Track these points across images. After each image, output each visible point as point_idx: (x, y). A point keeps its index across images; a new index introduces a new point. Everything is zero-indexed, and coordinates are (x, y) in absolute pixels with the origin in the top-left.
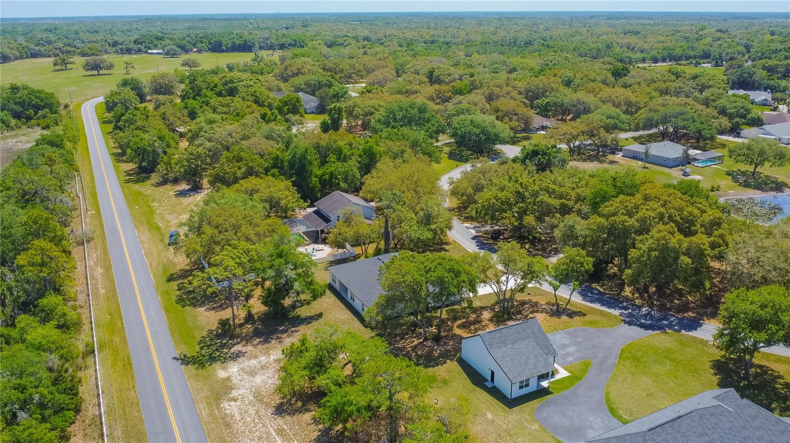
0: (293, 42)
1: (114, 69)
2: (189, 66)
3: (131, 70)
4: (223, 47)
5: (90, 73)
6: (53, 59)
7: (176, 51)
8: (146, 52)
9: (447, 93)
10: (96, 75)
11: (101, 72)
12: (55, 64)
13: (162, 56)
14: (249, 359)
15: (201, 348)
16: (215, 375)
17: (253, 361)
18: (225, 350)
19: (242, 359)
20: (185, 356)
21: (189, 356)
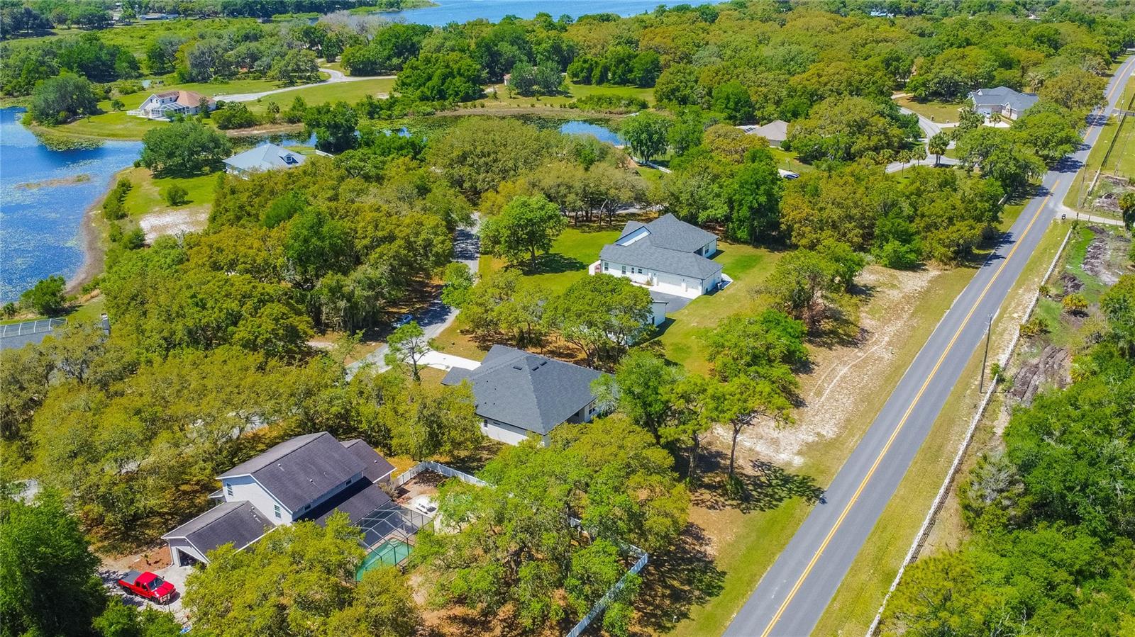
14: (758, 453)
15: (781, 500)
16: (806, 464)
17: (758, 449)
18: (763, 479)
19: (765, 460)
20: (809, 500)
21: (805, 498)
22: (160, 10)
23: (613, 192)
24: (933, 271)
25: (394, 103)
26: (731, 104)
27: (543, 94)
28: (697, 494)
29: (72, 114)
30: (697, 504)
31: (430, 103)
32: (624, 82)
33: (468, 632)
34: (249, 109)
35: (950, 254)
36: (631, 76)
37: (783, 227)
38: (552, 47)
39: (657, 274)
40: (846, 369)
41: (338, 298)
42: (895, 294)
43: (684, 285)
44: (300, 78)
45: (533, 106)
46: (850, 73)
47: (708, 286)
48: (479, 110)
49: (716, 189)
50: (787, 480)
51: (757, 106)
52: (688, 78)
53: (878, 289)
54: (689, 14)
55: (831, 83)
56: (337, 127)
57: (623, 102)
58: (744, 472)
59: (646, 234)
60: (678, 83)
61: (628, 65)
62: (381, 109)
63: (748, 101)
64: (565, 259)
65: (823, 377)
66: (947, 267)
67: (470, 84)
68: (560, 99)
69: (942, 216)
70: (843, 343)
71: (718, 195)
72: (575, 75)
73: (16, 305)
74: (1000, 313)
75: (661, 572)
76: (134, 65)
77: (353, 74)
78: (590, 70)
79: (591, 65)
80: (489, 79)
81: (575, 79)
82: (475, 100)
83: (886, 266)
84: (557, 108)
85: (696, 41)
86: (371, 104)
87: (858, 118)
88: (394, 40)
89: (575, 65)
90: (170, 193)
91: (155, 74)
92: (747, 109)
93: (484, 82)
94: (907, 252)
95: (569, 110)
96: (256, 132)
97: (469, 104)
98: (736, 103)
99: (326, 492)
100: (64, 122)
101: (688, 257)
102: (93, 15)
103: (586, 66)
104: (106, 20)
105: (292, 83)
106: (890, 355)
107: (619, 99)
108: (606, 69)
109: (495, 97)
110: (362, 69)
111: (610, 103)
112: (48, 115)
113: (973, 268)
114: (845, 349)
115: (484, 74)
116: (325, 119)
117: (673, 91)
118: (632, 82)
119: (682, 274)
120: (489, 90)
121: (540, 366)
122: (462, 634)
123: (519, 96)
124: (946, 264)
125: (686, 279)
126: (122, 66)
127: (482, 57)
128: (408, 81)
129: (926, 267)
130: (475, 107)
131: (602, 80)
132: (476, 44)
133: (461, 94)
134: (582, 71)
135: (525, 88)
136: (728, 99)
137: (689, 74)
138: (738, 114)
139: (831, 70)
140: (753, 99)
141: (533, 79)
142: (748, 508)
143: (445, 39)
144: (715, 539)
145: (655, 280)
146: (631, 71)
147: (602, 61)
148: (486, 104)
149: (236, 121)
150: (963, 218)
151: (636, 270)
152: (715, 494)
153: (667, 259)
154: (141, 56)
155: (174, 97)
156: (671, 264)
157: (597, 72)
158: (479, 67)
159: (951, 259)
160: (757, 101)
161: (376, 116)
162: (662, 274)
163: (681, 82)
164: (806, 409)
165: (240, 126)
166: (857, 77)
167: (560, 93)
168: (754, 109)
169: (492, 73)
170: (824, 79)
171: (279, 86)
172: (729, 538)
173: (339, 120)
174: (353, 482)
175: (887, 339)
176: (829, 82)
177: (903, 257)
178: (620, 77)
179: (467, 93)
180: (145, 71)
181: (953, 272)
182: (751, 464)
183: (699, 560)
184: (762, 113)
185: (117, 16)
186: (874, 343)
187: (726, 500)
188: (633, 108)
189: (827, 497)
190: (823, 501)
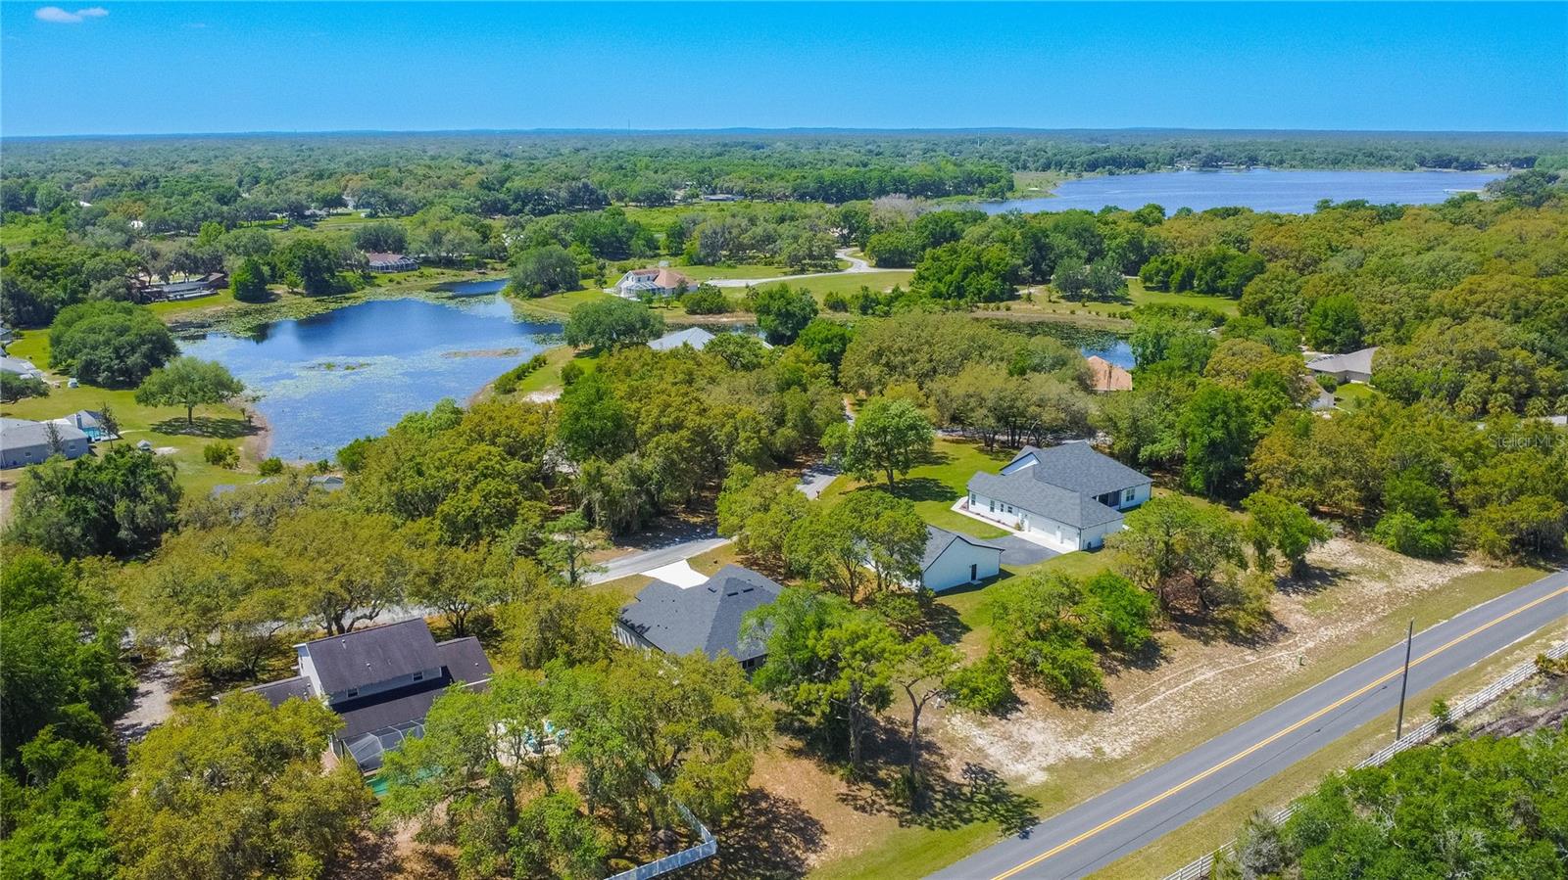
14: (986, 756)
15: (971, 820)
16: (1045, 784)
17: (991, 751)
18: (966, 790)
19: (988, 766)
20: (1008, 829)
21: (1004, 826)
22: (729, 191)
23: (1032, 409)
24: (1472, 566)
25: (897, 298)
26: (1329, 323)
27: (1095, 300)
28: (854, 788)
29: (552, 287)
30: (844, 800)
31: (941, 301)
32: (1211, 291)
33: (431, 875)
34: (724, 294)
35: (1504, 543)
36: (1221, 284)
37: (1249, 476)
38: (1129, 242)
39: (1029, 515)
40: (1213, 673)
41: (595, 489)
42: (1375, 588)
43: (1059, 534)
44: (815, 266)
45: (1073, 312)
46: (1520, 291)
47: (1093, 540)
48: (1002, 314)
49: (1171, 417)
50: (1000, 797)
51: (1367, 329)
52: (1287, 287)
53: (1352, 578)
54: (1362, 212)
55: (1489, 303)
56: (789, 315)
57: (1192, 314)
58: (947, 776)
59: (1035, 462)
60: (1271, 294)
61: (1220, 268)
62: (879, 303)
63: (1353, 321)
64: (939, 487)
65: (1166, 678)
66: (1496, 563)
67: (999, 281)
68: (1116, 307)
69: (1500, 486)
70: (1234, 638)
71: (1171, 426)
72: (1147, 279)
73: (330, 463)
74: (1533, 637)
75: (726, 869)
76: (652, 244)
77: (878, 265)
78: (1168, 273)
79: (1172, 267)
80: (1033, 277)
81: (1148, 284)
82: (1002, 301)
83: (1392, 548)
84: (1105, 317)
85: (1333, 244)
86: (866, 297)
87: (1476, 349)
88: (930, 226)
89: (1153, 264)
90: (564, 370)
91: (672, 255)
92: (1351, 331)
93: (1024, 282)
94: (1426, 531)
95: (1119, 320)
96: (725, 320)
97: (992, 305)
98: (1338, 322)
99: (377, 680)
100: (540, 295)
101: (1071, 498)
102: (652, 193)
103: (1165, 267)
104: (666, 198)
105: (803, 271)
106: (1297, 666)
107: (1187, 310)
108: (1190, 275)
109: (1029, 298)
110: (889, 259)
111: (1174, 315)
112: (524, 287)
113: (1546, 570)
114: (1231, 647)
115: (1026, 271)
116: (775, 306)
117: (1263, 304)
118: (1224, 291)
119: (1055, 518)
120: (1023, 291)
121: (740, 593)
122: (423, 874)
123: (1062, 301)
124: (1496, 558)
125: (1062, 526)
126: (637, 244)
127: (1026, 251)
128: (926, 274)
129: (1465, 560)
130: (998, 309)
131: (1184, 286)
132: (1021, 234)
133: (985, 293)
134: (1157, 274)
135: (1073, 291)
136: (1325, 316)
137: (1289, 282)
138: (1337, 338)
139: (1492, 285)
140: (1364, 318)
141: (1084, 281)
142: (913, 821)
143: (994, 228)
144: (832, 848)
145: (1026, 523)
146: (1222, 277)
147: (1185, 263)
148: (1013, 307)
149: (705, 305)
150: (1535, 492)
151: (1006, 507)
152: (879, 793)
153: (1045, 497)
154: (661, 237)
155: (652, 276)
156: (1047, 505)
157: (1177, 277)
158: (1020, 262)
159: (1506, 553)
160: (1369, 322)
161: (870, 311)
162: (1034, 516)
163: (1277, 292)
164: (1106, 715)
165: (710, 312)
166: (1532, 297)
167: (1117, 299)
168: (1362, 333)
169: (1037, 269)
170: (1478, 297)
171: (786, 274)
172: (851, 851)
173: (794, 308)
174: (424, 679)
175: (1311, 644)
176: (1485, 301)
177: (1420, 538)
178: (1207, 283)
179: (992, 293)
180: (662, 252)
181: (1505, 571)
182: (965, 767)
183: (787, 868)
184: (1373, 338)
185: (680, 194)
186: (1287, 648)
187: (889, 804)
188: (1205, 323)
189: (1036, 831)
190: (1025, 836)
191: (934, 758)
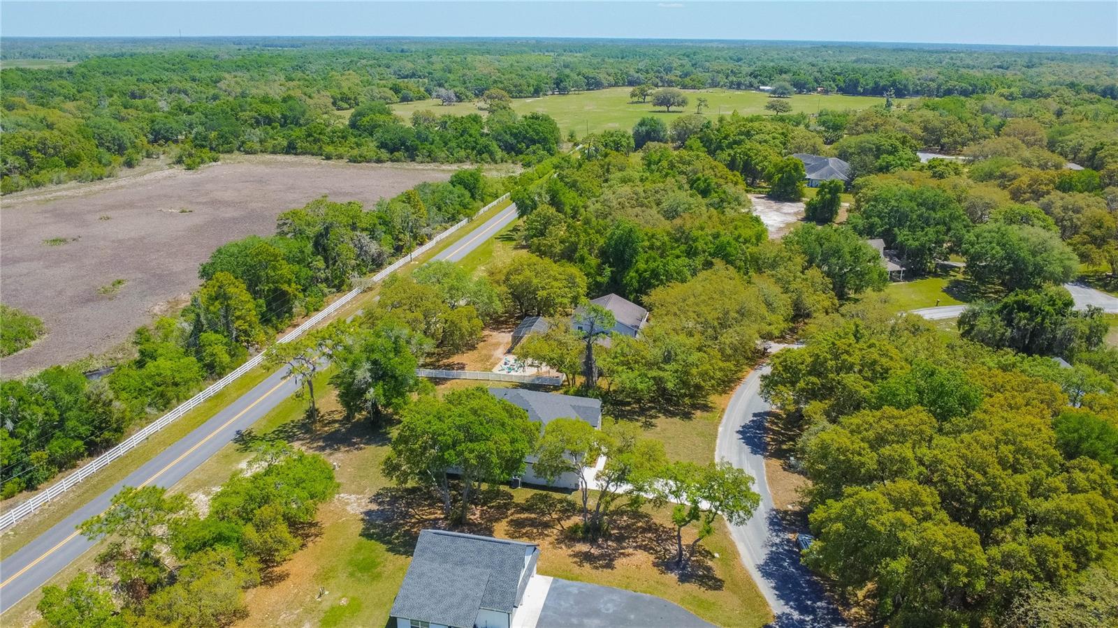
0: (971, 88)
1: (689, 106)
2: (775, 109)
3: (703, 109)
4: (859, 89)
5: (658, 108)
6: (631, 89)
7: (786, 89)
8: (758, 89)
9: (1046, 185)
10: (664, 112)
11: (672, 108)
12: (633, 95)
13: (767, 94)
15: (273, 431)
18: (285, 441)
20: (250, 433)
21: (252, 435)
189: (233, 436)
190: (238, 432)
191: (315, 445)
